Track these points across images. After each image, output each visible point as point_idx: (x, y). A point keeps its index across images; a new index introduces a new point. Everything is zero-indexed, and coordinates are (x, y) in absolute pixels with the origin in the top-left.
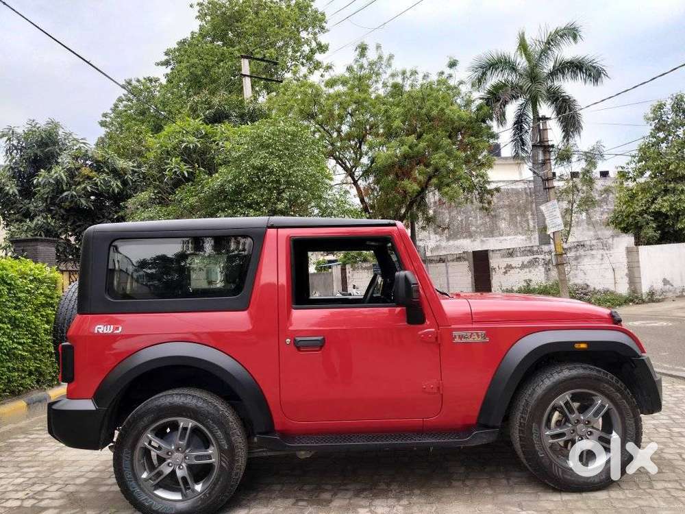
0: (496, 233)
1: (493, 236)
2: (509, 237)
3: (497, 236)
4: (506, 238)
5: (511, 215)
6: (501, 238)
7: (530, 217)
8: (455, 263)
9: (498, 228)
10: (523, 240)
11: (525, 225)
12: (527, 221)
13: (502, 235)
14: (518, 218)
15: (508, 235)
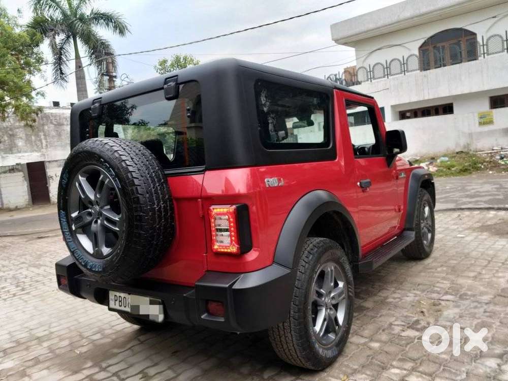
0: (15, 150)
1: (12, 153)
2: (26, 154)
3: (16, 153)
4: (24, 154)
5: (27, 135)
6: (20, 155)
7: (42, 137)
8: (8, 175)
9: (15, 145)
10: (38, 156)
11: (38, 143)
12: (41, 140)
13: (20, 152)
14: (33, 138)
15: (26, 152)
